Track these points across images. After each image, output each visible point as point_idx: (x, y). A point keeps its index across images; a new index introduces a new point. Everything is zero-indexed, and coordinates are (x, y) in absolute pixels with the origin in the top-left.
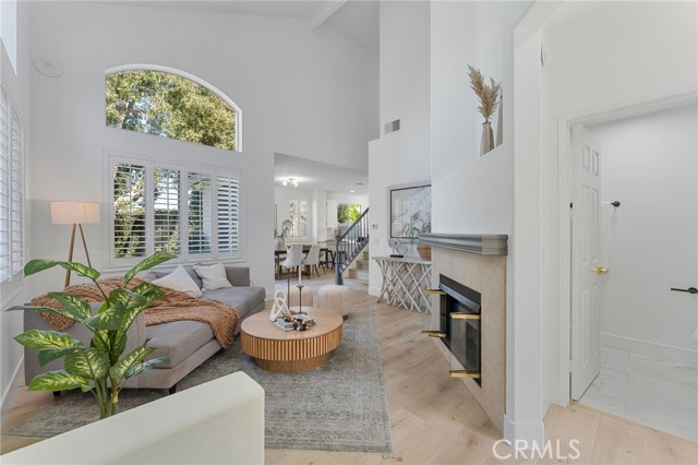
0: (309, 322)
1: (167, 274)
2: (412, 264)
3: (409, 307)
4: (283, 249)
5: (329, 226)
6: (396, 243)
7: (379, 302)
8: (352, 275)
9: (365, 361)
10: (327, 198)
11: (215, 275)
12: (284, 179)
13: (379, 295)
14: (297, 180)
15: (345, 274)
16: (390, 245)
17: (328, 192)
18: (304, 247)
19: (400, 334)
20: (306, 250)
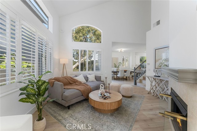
0: (108, 97)
1: (78, 76)
2: (164, 80)
3: (162, 98)
4: (118, 71)
5: (136, 64)
6: (157, 71)
7: (149, 93)
8: (141, 82)
9: (129, 117)
10: (136, 55)
11: (91, 77)
12: (119, 50)
13: (149, 90)
14: (123, 50)
15: (138, 81)
16: (154, 72)
17: (136, 53)
18: (124, 71)
19: (151, 110)
20: (125, 71)
